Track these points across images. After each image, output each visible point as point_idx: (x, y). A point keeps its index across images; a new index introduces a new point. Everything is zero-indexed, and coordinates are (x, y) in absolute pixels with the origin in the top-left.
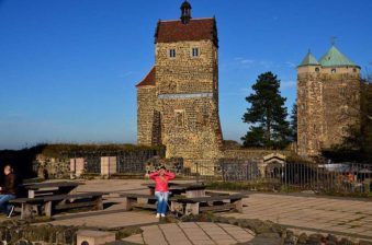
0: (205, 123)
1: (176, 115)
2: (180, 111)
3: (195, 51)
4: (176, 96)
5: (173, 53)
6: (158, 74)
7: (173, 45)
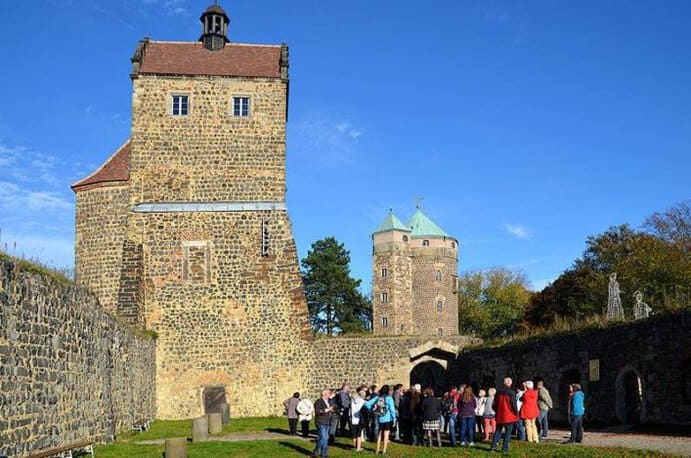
0: (265, 274)
1: (185, 255)
2: (200, 244)
3: (242, 105)
4: (187, 208)
5: (181, 104)
6: (139, 154)
7: (182, 86)
